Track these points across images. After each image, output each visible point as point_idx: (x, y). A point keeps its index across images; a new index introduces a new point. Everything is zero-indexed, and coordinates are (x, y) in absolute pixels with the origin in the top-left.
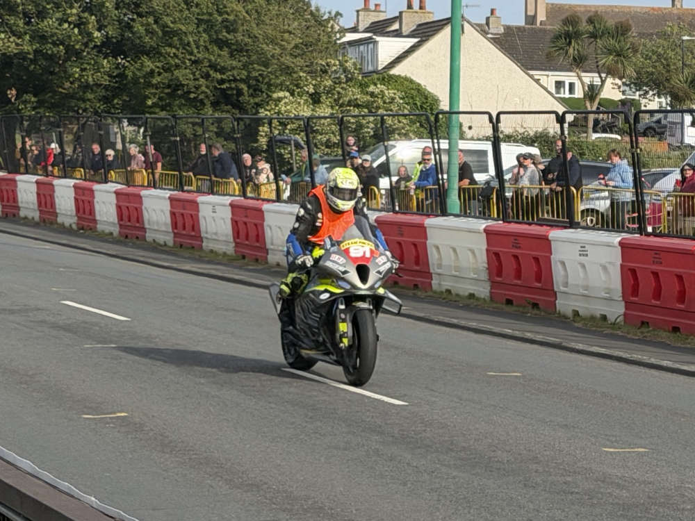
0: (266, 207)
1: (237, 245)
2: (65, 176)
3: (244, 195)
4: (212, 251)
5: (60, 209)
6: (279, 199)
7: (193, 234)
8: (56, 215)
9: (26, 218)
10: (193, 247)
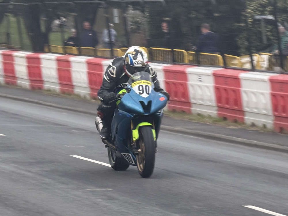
0: (242, 75)
1: (220, 108)
2: (80, 54)
3: (226, 66)
4: (199, 115)
5: (76, 82)
6: (253, 69)
7: (183, 100)
8: (72, 86)
9: (49, 90)
10: (183, 111)
